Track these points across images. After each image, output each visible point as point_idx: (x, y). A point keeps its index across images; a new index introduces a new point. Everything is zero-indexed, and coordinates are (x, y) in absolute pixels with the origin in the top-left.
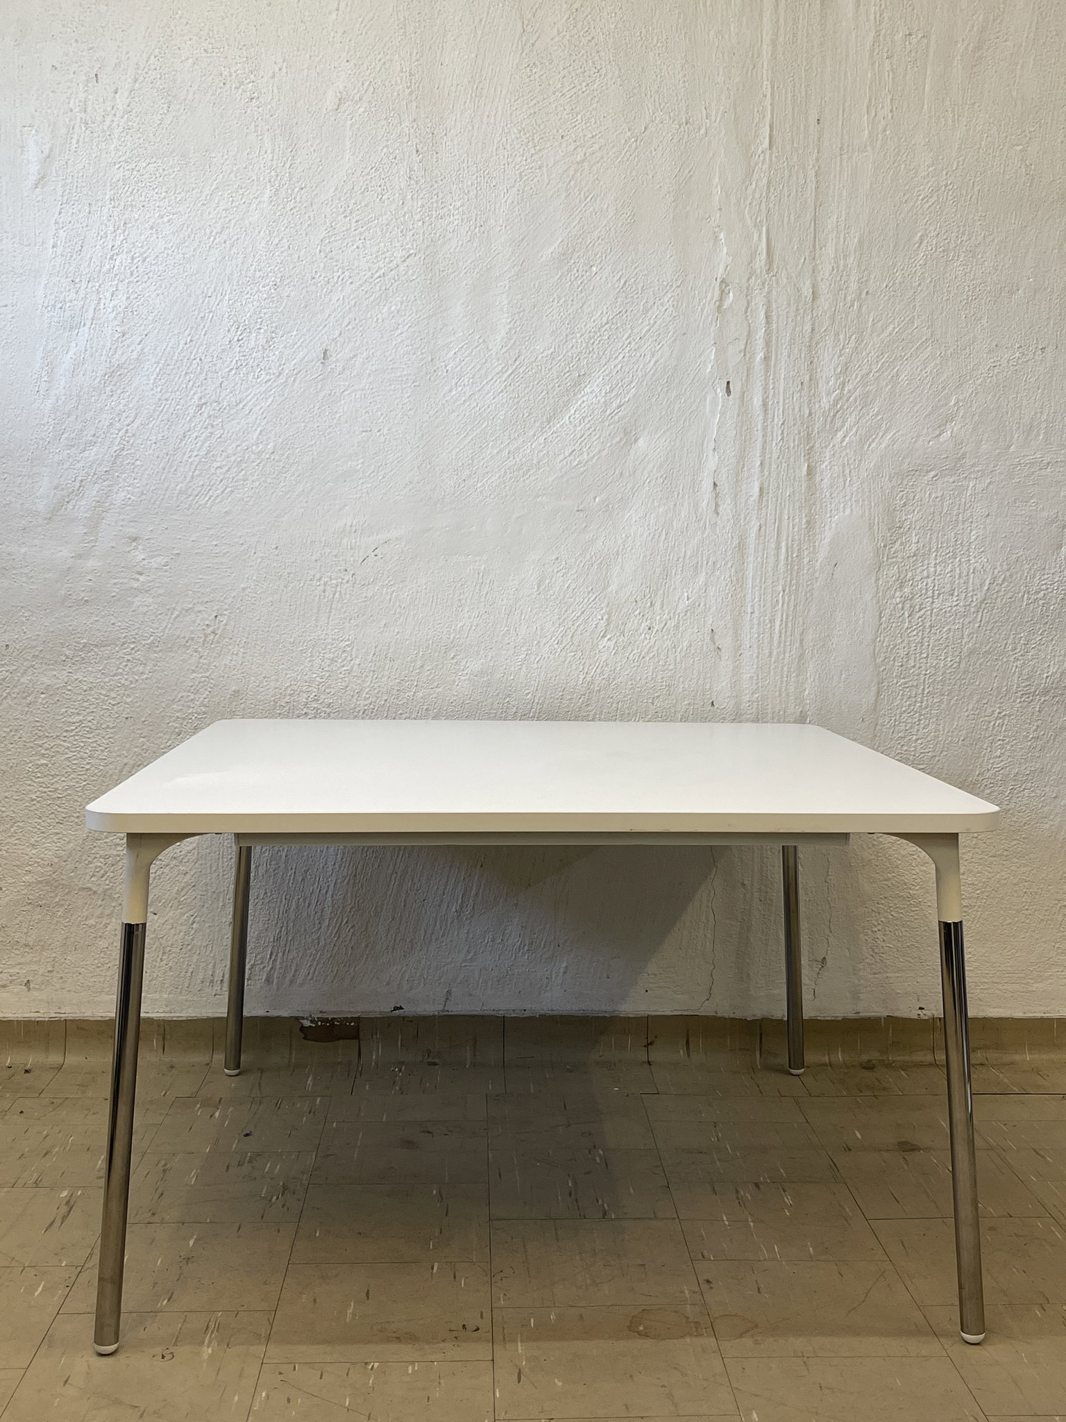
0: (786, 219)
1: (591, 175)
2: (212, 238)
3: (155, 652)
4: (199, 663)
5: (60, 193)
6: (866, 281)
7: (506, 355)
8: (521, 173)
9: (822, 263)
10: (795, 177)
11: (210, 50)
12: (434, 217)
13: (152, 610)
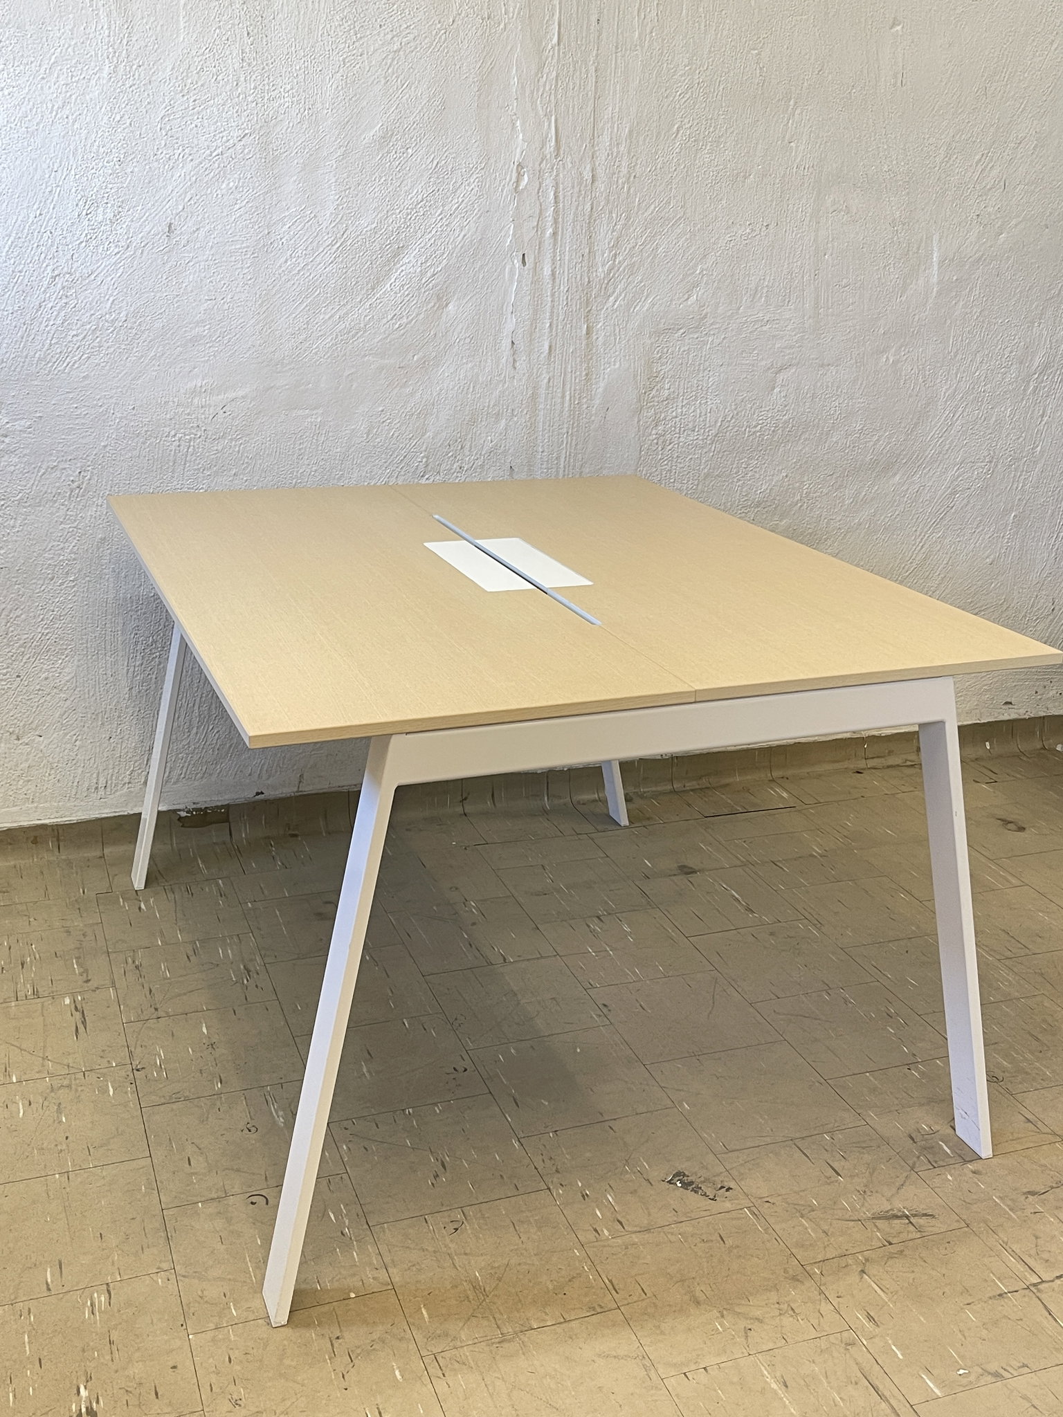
0: (571, 109)
1: (407, 63)
3: (25, 507)
4: (67, 515)
6: (634, 166)
7: (335, 229)
8: (344, 60)
9: (599, 149)
10: (578, 72)
12: (266, 98)
13: (19, 469)
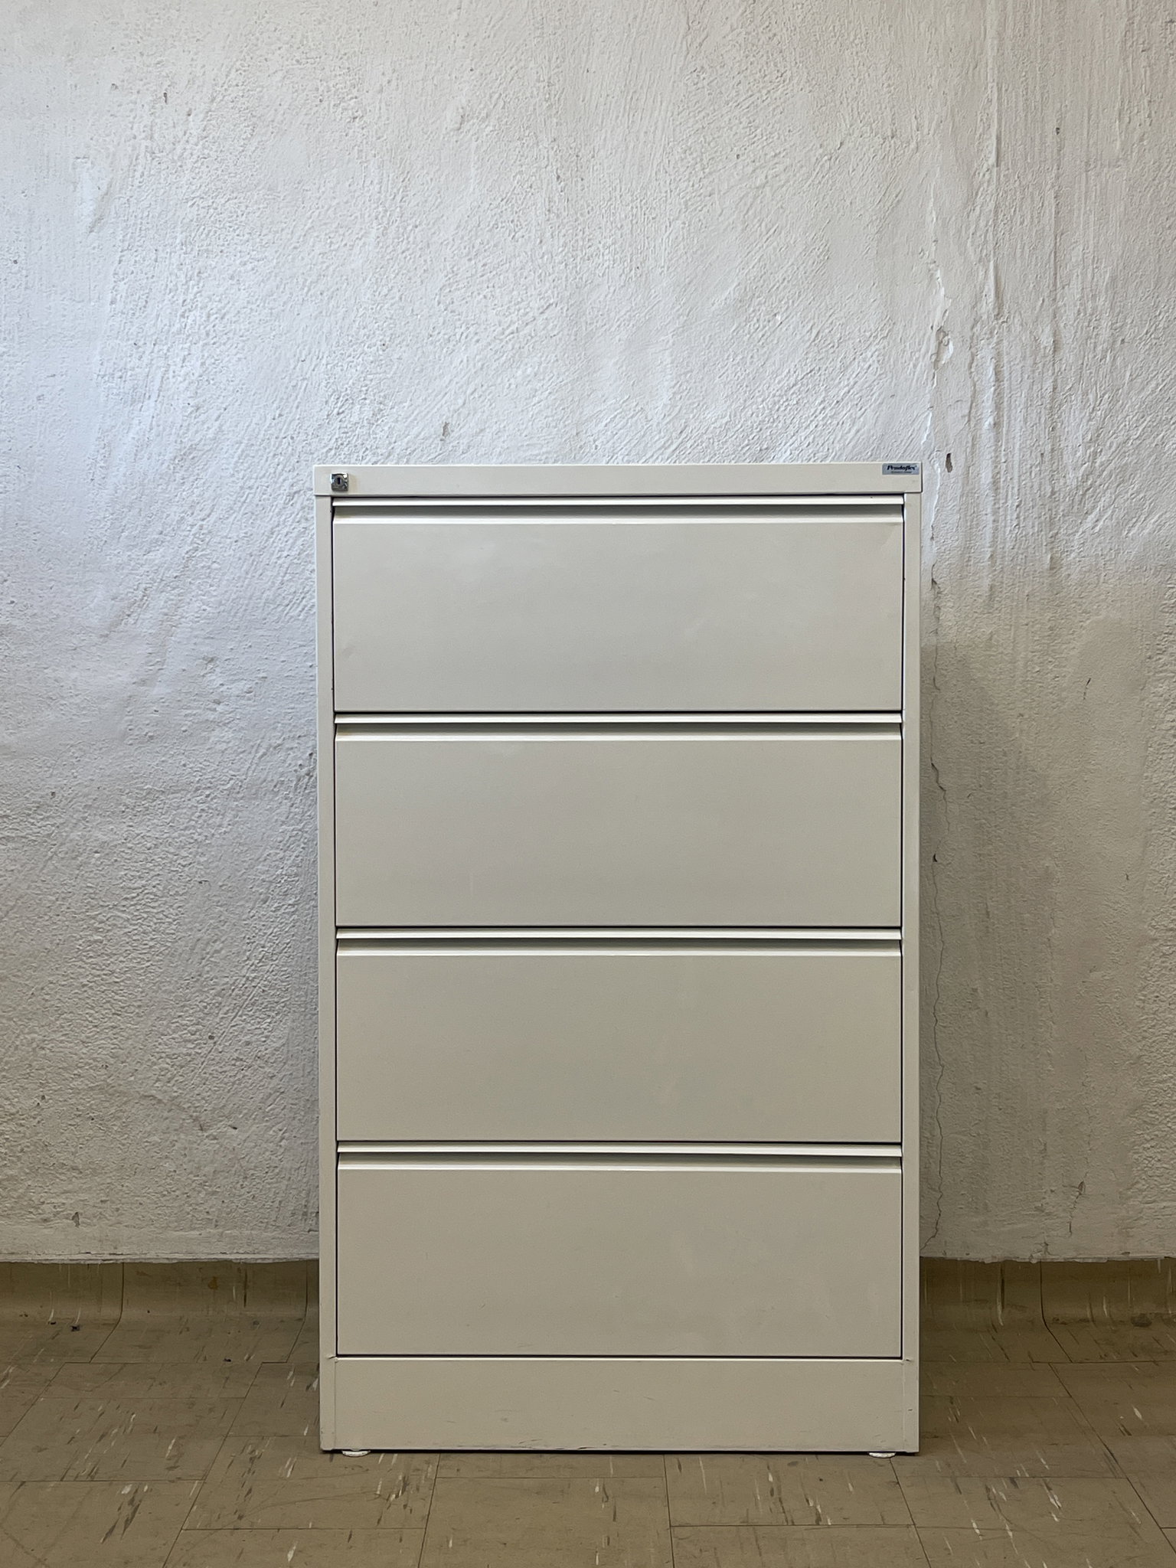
0: (1019, 251)
1: (774, 202)
2: (306, 289)
3: (236, 800)
4: (290, 813)
5: (121, 237)
6: (1121, 327)
7: (670, 426)
8: (686, 202)
9: (1065, 305)
10: (1029, 200)
11: (304, 61)
12: (579, 258)
13: (232, 748)
